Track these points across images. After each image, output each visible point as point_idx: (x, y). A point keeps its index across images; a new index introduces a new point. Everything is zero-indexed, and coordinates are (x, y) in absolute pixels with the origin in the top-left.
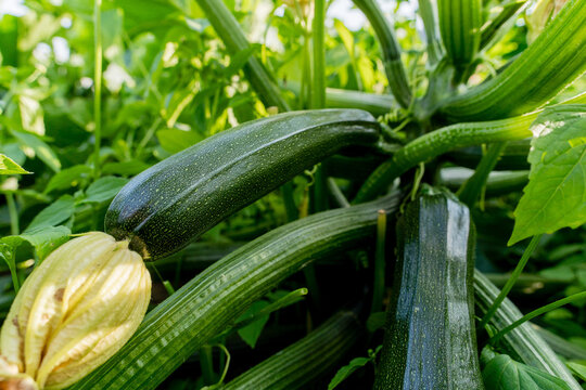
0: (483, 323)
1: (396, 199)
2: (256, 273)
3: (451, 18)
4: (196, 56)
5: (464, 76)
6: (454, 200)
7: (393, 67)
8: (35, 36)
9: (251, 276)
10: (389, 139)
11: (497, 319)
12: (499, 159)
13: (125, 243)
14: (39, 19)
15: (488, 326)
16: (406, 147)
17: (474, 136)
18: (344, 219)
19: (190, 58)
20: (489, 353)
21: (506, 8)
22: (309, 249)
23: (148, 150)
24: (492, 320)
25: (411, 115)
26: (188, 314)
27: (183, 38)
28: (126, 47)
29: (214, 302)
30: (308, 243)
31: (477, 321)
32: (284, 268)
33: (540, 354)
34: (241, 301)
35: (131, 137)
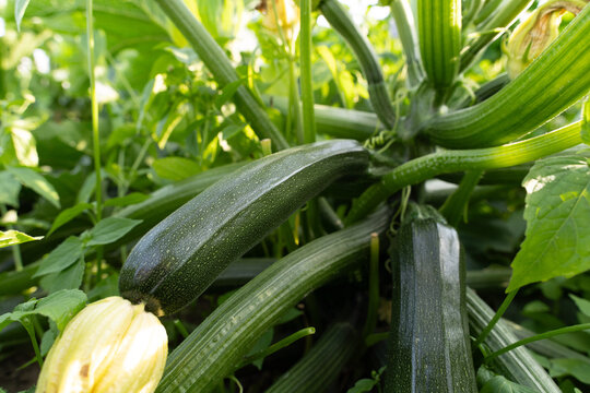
0: (478, 342)
1: (385, 218)
2: (263, 311)
3: (433, 48)
4: (184, 83)
5: (445, 98)
6: (442, 223)
7: (376, 90)
8: (16, 54)
9: (258, 315)
10: (377, 164)
11: (489, 338)
12: (481, 177)
13: (141, 306)
14: (19, 38)
15: (481, 346)
16: (395, 171)
17: (460, 164)
18: (341, 246)
19: (178, 85)
20: (485, 374)
21: (483, 36)
22: (310, 280)
23: (142, 172)
24: (486, 340)
25: (395, 136)
26: (203, 360)
27: (170, 67)
28: (109, 63)
29: (226, 345)
30: (309, 275)
31: (472, 341)
32: (288, 303)
33: (532, 373)
34: (250, 340)
35: (122, 158)
